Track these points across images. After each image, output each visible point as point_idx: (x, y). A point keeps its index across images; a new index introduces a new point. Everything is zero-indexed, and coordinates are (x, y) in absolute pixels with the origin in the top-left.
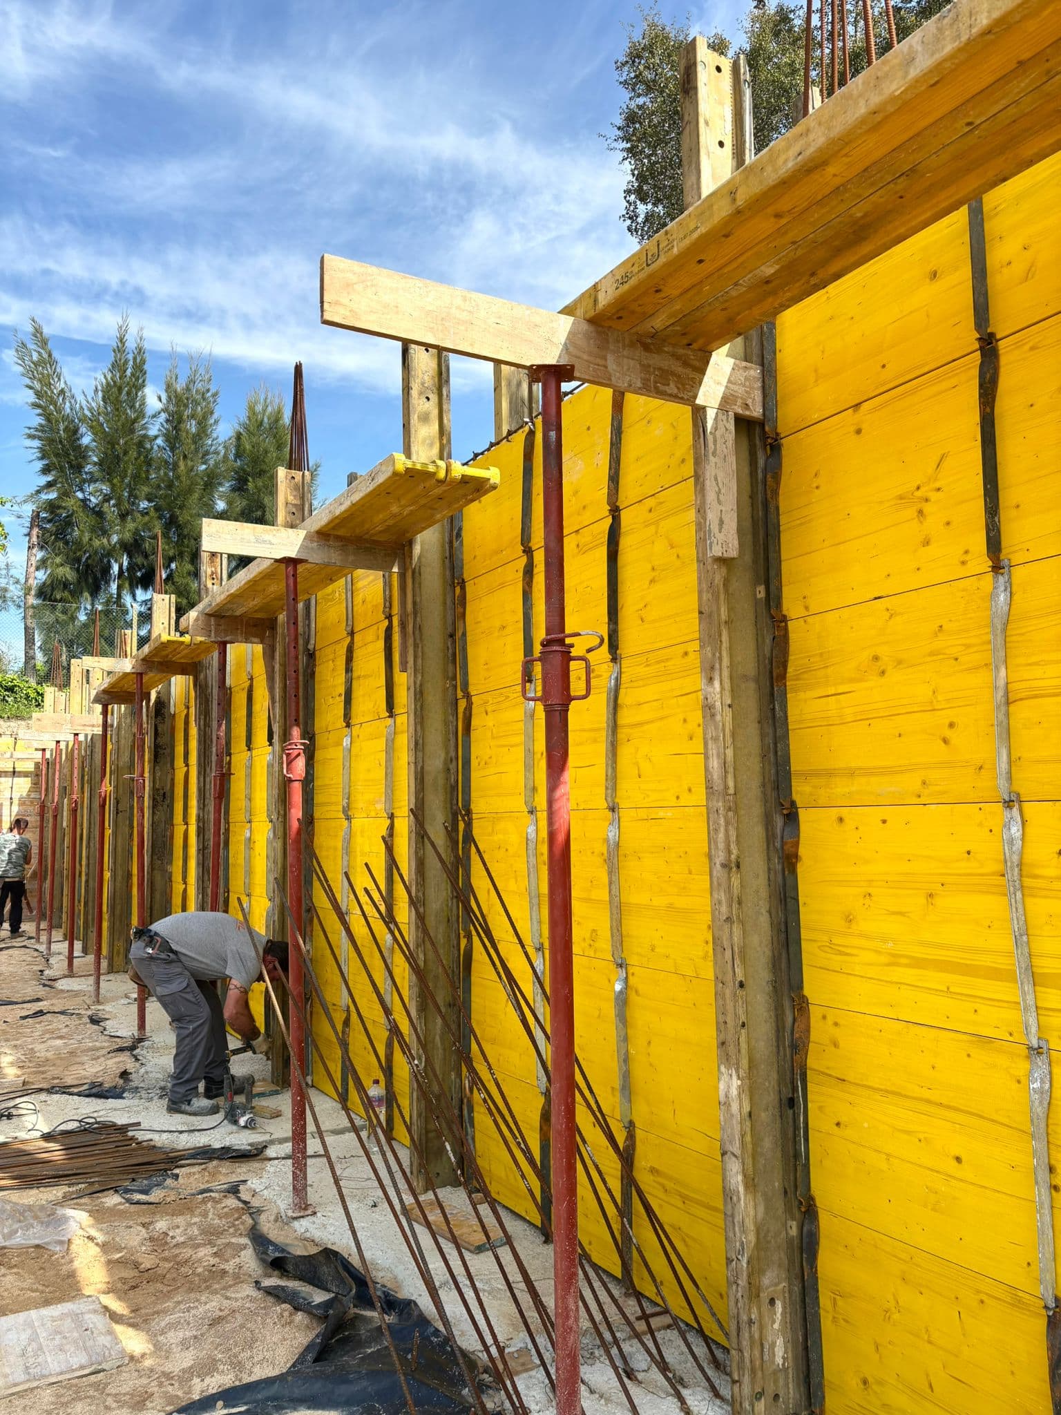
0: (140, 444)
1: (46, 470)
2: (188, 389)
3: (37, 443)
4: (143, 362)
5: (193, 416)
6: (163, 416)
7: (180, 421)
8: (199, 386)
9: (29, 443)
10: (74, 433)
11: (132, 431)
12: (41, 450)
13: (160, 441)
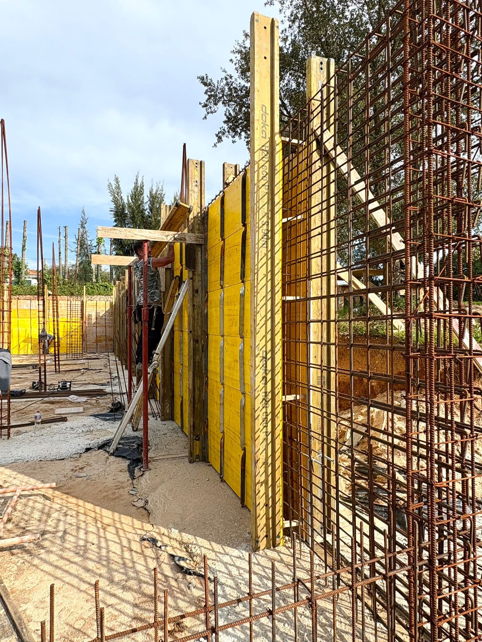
0: (142, 212)
1: (115, 221)
2: (156, 193)
3: (113, 213)
4: (143, 186)
5: (157, 202)
6: (149, 202)
7: (154, 204)
8: (159, 192)
9: (111, 213)
10: (123, 209)
11: (139, 208)
12: (114, 214)
13: (148, 210)
